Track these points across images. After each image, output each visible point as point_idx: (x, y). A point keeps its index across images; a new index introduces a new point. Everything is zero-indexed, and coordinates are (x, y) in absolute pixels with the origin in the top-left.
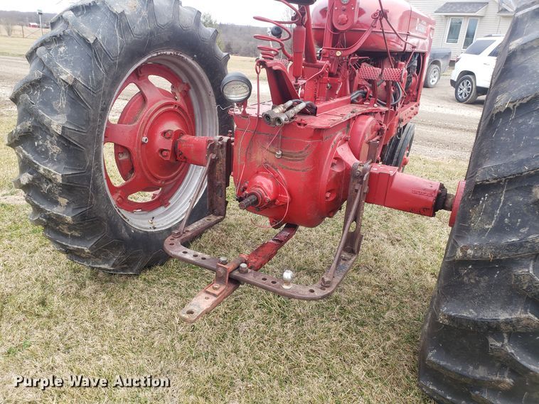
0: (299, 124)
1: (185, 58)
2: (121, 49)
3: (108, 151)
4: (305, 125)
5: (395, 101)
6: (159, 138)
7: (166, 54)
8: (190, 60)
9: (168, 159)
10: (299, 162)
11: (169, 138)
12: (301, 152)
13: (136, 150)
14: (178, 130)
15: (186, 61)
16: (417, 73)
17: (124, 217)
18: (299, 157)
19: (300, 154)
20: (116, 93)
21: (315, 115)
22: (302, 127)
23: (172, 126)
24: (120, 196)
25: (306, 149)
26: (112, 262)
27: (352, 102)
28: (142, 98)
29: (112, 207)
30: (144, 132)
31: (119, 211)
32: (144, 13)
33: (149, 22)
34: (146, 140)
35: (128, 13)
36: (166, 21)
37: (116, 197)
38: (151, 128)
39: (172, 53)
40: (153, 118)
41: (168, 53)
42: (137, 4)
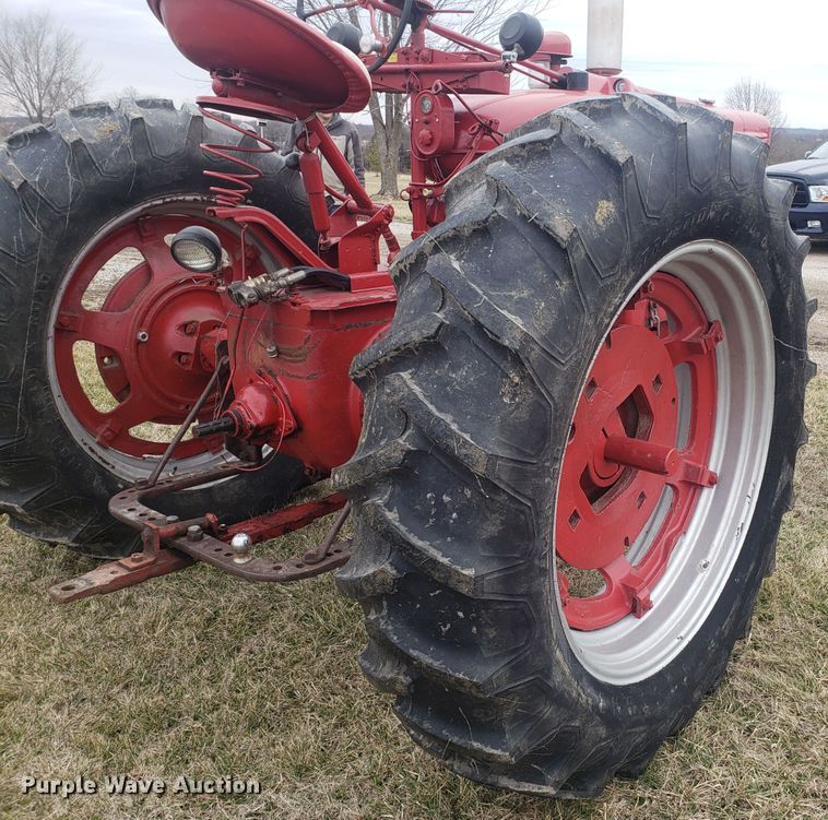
0: (294, 304)
2: (75, 194)
3: (84, 354)
4: (299, 305)
6: (173, 333)
7: (184, 201)
9: (189, 368)
10: (300, 364)
11: (191, 334)
12: (300, 348)
13: (127, 352)
14: (210, 321)
17: (104, 461)
18: (300, 356)
19: (300, 352)
21: (350, 291)
23: (200, 314)
24: (108, 429)
25: (305, 343)
26: (75, 534)
29: (73, 442)
30: (141, 325)
31: (92, 451)
32: (126, 140)
33: (134, 154)
34: (144, 336)
35: (92, 142)
36: (173, 149)
37: (102, 430)
38: (157, 318)
39: (199, 198)
40: (160, 302)
41: (187, 198)
42: (116, 126)
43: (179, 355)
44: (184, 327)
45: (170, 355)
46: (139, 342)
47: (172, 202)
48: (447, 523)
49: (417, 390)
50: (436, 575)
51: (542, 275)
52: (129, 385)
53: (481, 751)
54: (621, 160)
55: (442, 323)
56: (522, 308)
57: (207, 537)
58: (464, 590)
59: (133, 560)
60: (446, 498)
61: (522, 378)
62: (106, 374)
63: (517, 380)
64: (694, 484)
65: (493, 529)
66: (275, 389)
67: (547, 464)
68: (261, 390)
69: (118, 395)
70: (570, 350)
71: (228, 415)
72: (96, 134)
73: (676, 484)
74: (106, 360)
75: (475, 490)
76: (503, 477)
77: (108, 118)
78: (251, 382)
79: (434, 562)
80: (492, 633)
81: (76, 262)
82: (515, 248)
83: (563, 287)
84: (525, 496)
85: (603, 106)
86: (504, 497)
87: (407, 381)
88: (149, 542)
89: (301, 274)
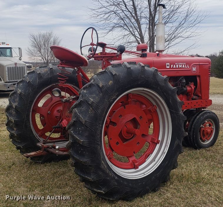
2: (38, 83)
6: (56, 112)
13: (46, 116)
24: (41, 133)
28: (51, 99)
29: (33, 134)
30: (49, 110)
31: (37, 136)
32: (49, 72)
33: (50, 75)
34: (49, 112)
35: (42, 73)
37: (39, 133)
38: (52, 109)
40: (53, 105)
42: (47, 70)
43: (56, 117)
44: (58, 111)
45: (55, 117)
46: (48, 114)
48: (80, 133)
49: (77, 111)
50: (77, 141)
51: (98, 93)
52: (46, 123)
53: (87, 178)
54: (114, 74)
55: (81, 100)
56: (94, 98)
57: (53, 148)
58: (81, 143)
59: (39, 151)
60: (80, 129)
61: (92, 109)
62: (41, 121)
63: (91, 109)
64: (154, 142)
65: (87, 134)
66: (69, 120)
67: (98, 124)
68: (66, 120)
69: (44, 126)
70: (102, 105)
71: (60, 125)
72: (43, 71)
73: (150, 142)
74: (42, 118)
75: (84, 127)
76: (88, 125)
77: (46, 68)
78: (65, 119)
79: (77, 139)
80: (87, 154)
81: (37, 97)
82: (94, 89)
83: (101, 94)
84: (93, 129)
85: (117, 65)
86: (89, 129)
87: (76, 110)
88: (42, 148)
89: (75, 97)
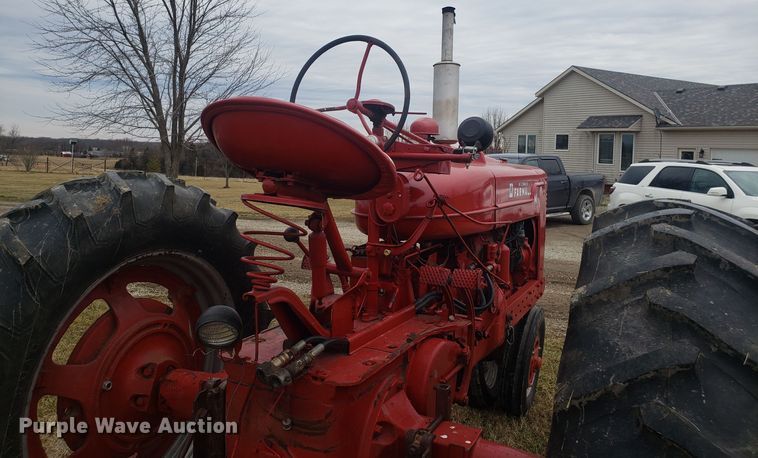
0: (315, 378)
1: (184, 255)
2: (72, 265)
4: (323, 380)
5: (487, 302)
6: (133, 376)
8: (192, 257)
9: (145, 408)
10: (317, 436)
11: (149, 376)
13: (91, 402)
14: (166, 362)
15: (186, 259)
16: (531, 243)
19: (319, 424)
20: (60, 326)
21: (348, 353)
22: (319, 383)
23: (158, 356)
25: (327, 417)
27: (419, 312)
28: (111, 320)
30: (106, 373)
32: (116, 211)
33: (122, 221)
34: (109, 385)
35: (90, 214)
36: (151, 215)
38: (117, 366)
39: (163, 253)
40: (124, 350)
41: (155, 254)
42: (108, 199)
43: (135, 397)
44: (142, 370)
45: (129, 398)
46: (103, 391)
47: (143, 258)
72: (91, 207)
89: (321, 347)
